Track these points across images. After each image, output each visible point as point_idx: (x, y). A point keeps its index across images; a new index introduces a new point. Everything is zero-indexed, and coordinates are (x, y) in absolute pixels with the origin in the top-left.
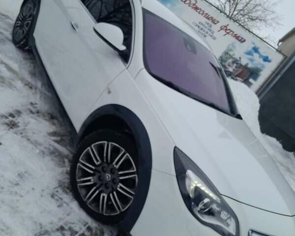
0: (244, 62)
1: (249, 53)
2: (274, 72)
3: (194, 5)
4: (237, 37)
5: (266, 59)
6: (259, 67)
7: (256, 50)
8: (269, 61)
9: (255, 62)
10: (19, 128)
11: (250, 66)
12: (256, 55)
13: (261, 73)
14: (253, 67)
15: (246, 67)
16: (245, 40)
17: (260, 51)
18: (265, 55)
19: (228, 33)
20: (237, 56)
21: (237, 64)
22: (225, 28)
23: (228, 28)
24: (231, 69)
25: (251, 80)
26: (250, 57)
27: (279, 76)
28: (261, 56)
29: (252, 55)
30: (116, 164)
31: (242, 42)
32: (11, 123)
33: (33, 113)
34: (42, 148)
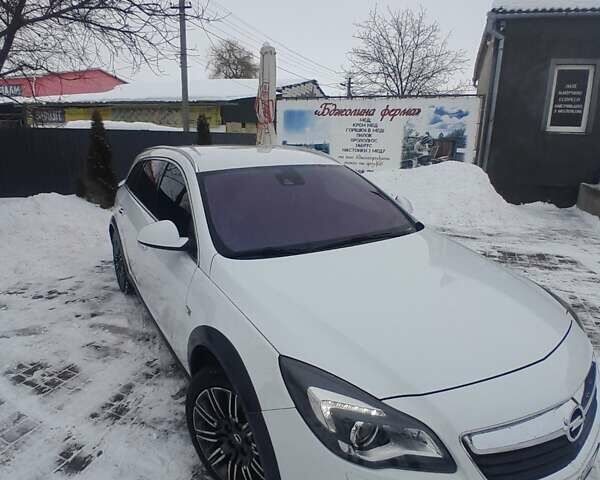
0: (435, 135)
1: (435, 121)
2: (481, 124)
3: (335, 110)
4: (408, 113)
5: (461, 114)
6: (458, 128)
7: (440, 112)
8: (466, 114)
9: (448, 127)
10: (129, 413)
11: (445, 135)
12: (445, 118)
13: (465, 134)
14: (451, 132)
15: (442, 139)
16: (419, 111)
17: (446, 109)
18: (455, 111)
19: (394, 115)
20: (422, 134)
22: (386, 112)
23: (390, 108)
24: (426, 153)
25: (459, 150)
26: (439, 124)
27: (491, 124)
28: (451, 115)
29: (441, 121)
30: (233, 416)
31: (417, 114)
32: (116, 411)
33: (151, 376)
34: (164, 426)
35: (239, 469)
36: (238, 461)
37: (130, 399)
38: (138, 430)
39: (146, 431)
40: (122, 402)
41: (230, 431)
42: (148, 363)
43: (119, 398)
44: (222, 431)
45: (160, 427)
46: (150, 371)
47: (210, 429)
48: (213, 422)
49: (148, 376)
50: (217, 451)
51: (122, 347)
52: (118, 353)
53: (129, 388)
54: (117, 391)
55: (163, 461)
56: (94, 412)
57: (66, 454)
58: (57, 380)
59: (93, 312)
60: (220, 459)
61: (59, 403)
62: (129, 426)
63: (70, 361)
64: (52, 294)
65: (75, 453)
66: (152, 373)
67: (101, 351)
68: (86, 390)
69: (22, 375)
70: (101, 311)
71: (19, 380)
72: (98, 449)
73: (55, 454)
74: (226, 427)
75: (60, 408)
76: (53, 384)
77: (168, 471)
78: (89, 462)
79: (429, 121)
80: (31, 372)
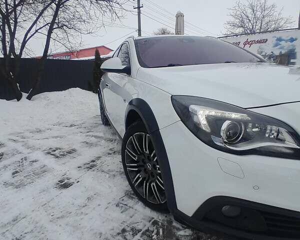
0: (277, 53)
1: (276, 45)
4: (259, 42)
5: (292, 40)
6: (291, 48)
7: (280, 40)
8: (296, 39)
9: (285, 48)
10: (96, 167)
11: (283, 52)
12: (283, 43)
13: (296, 51)
14: (287, 51)
15: (281, 55)
16: (267, 40)
17: (283, 38)
18: (289, 38)
19: (251, 44)
20: (269, 53)
21: (273, 57)
22: (247, 43)
23: (249, 41)
25: (292, 61)
26: (279, 47)
28: (286, 41)
29: (280, 45)
30: (146, 150)
31: (265, 42)
32: (91, 166)
33: (111, 154)
34: (114, 173)
35: (150, 185)
36: (150, 181)
37: (98, 162)
38: (99, 174)
39: (104, 174)
40: (94, 163)
41: (145, 163)
42: (111, 149)
43: (93, 161)
44: (141, 163)
45: (111, 173)
46: (111, 152)
47: (133, 161)
48: (135, 157)
49: (109, 154)
50: (138, 176)
51: (99, 143)
52: (96, 145)
53: (99, 158)
54: (93, 159)
55: (110, 187)
56: (79, 166)
57: (61, 181)
58: (66, 154)
59: (88, 131)
60: (139, 181)
61: (63, 162)
62: (95, 172)
63: (73, 147)
64: (71, 126)
65: (66, 181)
66: (112, 152)
67: (88, 144)
68: (78, 157)
69: (50, 152)
70: (92, 131)
71: (49, 153)
72: (78, 180)
73: (56, 181)
74: (143, 160)
75: (64, 164)
76: (63, 155)
77: (112, 191)
78: (71, 185)
79: (272, 45)
80: (55, 151)
